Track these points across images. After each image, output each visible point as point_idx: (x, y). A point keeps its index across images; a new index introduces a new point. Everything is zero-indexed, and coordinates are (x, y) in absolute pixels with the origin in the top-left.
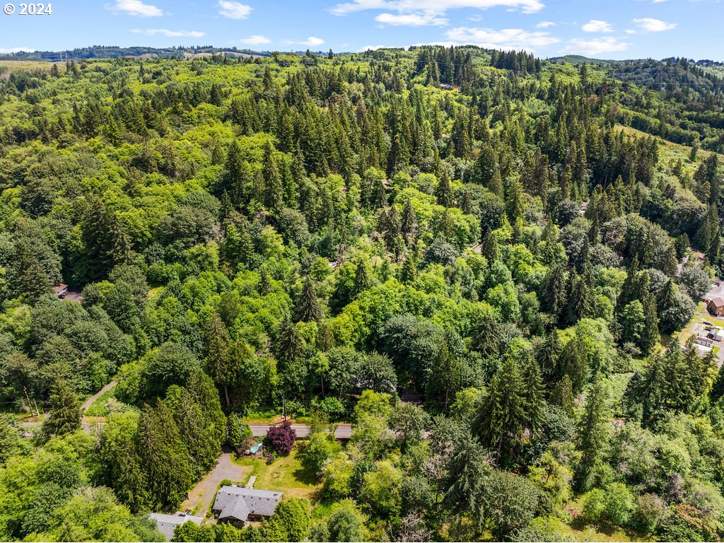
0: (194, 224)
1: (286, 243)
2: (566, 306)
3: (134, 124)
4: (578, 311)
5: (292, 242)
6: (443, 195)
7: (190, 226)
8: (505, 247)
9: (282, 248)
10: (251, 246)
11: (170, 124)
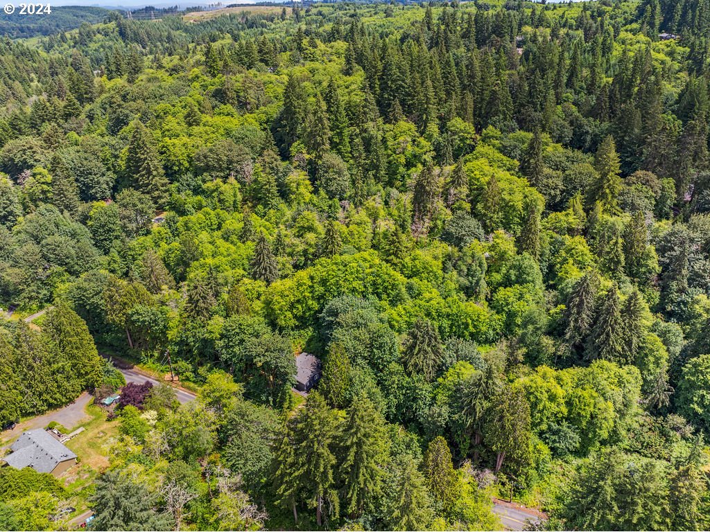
0: (225, 158)
1: (316, 192)
2: (587, 336)
3: (246, 57)
4: (599, 347)
5: (322, 192)
6: (529, 160)
7: (220, 160)
8: (560, 238)
9: (308, 196)
10: (274, 190)
11: (290, 59)
